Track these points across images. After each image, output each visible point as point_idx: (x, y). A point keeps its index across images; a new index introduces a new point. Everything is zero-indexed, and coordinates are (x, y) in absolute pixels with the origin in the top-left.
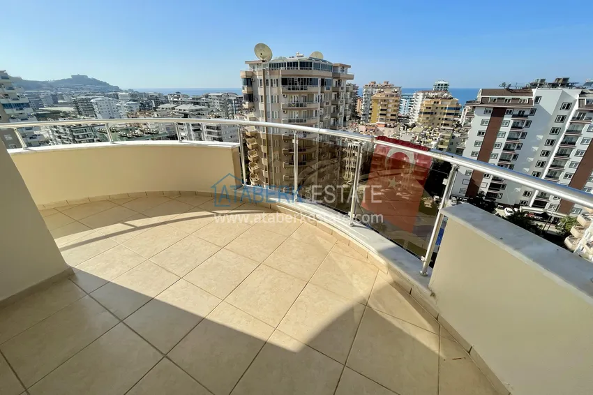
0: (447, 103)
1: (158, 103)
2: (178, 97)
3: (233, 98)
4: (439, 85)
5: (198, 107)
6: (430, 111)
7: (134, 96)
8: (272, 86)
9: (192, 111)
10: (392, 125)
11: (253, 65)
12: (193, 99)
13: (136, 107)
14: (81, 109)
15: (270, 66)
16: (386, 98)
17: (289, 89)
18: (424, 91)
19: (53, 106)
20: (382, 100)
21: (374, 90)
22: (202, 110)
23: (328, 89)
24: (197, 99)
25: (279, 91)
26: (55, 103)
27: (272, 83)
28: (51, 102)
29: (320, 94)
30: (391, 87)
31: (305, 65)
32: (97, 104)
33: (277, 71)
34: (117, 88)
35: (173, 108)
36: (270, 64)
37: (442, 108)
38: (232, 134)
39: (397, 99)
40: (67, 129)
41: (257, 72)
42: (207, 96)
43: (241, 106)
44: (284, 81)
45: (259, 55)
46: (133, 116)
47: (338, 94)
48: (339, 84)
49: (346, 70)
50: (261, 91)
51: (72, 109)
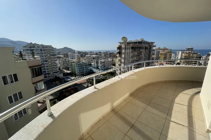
0: (194, 55)
1: (85, 54)
2: (91, 53)
3: (108, 53)
4: (188, 48)
5: (98, 56)
6: (186, 58)
7: (79, 52)
8: (127, 49)
9: (96, 57)
10: (169, 63)
11: (120, 43)
13: (80, 56)
14: (65, 56)
16: (166, 53)
17: (134, 50)
18: (182, 51)
20: (164, 54)
21: (160, 50)
23: (147, 50)
24: (97, 53)
25: (130, 51)
26: (59, 54)
28: (58, 54)
29: (144, 52)
30: (167, 49)
31: (140, 43)
32: (70, 55)
33: (129, 45)
34: (74, 50)
35: (90, 56)
36: (127, 43)
37: (192, 57)
38: (108, 64)
39: (170, 53)
40: (62, 61)
41: (123, 45)
42: (100, 53)
43: (111, 56)
44: (132, 48)
45: (123, 40)
46: (79, 58)
47: (150, 52)
48: (150, 48)
49: (153, 44)
50: (123, 51)
51: (63, 56)
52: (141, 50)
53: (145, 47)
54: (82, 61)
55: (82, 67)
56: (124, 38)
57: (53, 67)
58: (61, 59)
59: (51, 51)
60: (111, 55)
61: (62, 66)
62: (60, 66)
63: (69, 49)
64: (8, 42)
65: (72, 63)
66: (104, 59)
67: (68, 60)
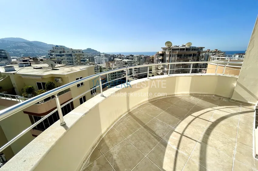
1: (114, 58)
2: (121, 56)
3: (143, 57)
7: (106, 55)
9: (128, 62)
11: (164, 49)
12: (127, 57)
13: (108, 60)
14: (90, 60)
15: (172, 50)
17: (180, 58)
21: (210, 53)
22: (131, 61)
24: (128, 57)
25: (175, 58)
27: (172, 56)
30: (219, 52)
31: (187, 49)
32: (96, 58)
33: (175, 52)
34: (99, 52)
35: (121, 61)
36: (172, 49)
38: (144, 71)
41: (167, 52)
42: (131, 56)
43: (146, 60)
44: (178, 56)
45: (167, 45)
46: (108, 63)
47: (198, 59)
48: (199, 55)
49: (203, 49)
50: (167, 58)
52: (188, 57)
53: (194, 54)
54: (112, 66)
55: (114, 74)
56: (168, 43)
59: (81, 56)
63: (93, 50)
64: (25, 42)
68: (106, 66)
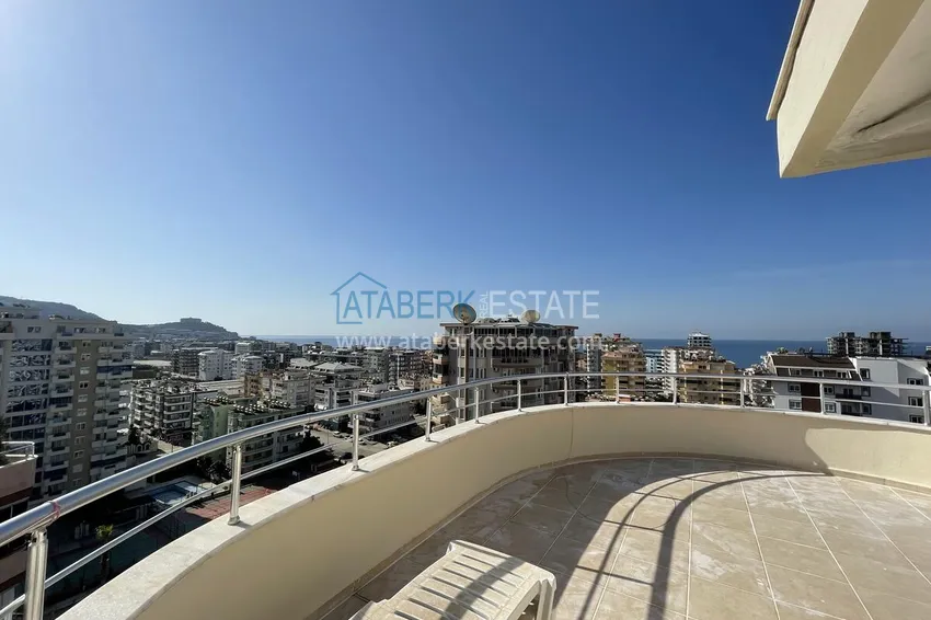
1: (287, 359)
2: (319, 351)
3: (398, 355)
4: (695, 338)
5: (348, 366)
7: (258, 346)
8: (477, 357)
9: (339, 372)
11: (449, 328)
12: (340, 353)
13: (258, 364)
14: (180, 365)
15: (476, 332)
16: (624, 360)
17: (503, 361)
18: (676, 347)
19: (142, 359)
20: (618, 362)
21: (603, 346)
22: (353, 370)
23: (553, 359)
24: (345, 353)
25: (487, 363)
26: (147, 354)
28: (142, 353)
30: (626, 342)
31: (523, 331)
32: (206, 358)
34: (235, 334)
35: (312, 368)
36: (475, 329)
39: (640, 360)
40: (158, 397)
43: (408, 365)
44: (496, 353)
45: (458, 317)
46: (255, 378)
49: (573, 333)
50: (461, 363)
51: (167, 363)
52: (530, 359)
54: (267, 390)
56: (462, 309)
57: (97, 431)
58: (152, 384)
59: (102, 350)
60: (411, 362)
61: (152, 420)
62: (139, 423)
63: (209, 326)
65: (213, 409)
66: (379, 383)
67: (192, 390)
68: (243, 391)
